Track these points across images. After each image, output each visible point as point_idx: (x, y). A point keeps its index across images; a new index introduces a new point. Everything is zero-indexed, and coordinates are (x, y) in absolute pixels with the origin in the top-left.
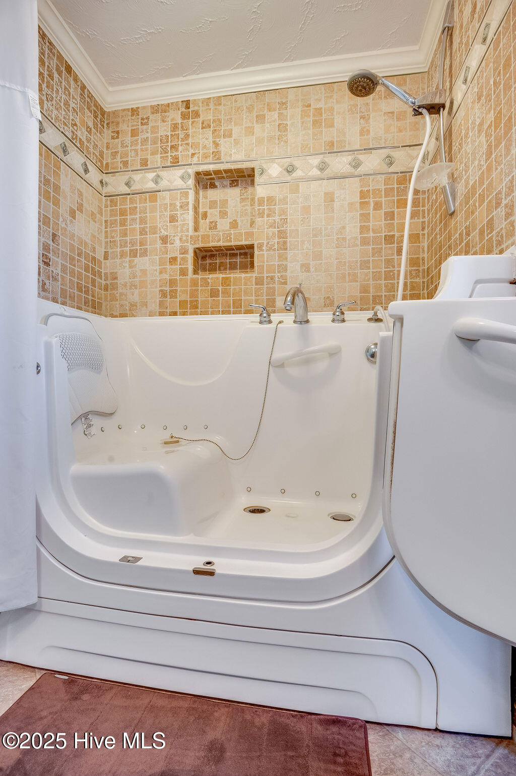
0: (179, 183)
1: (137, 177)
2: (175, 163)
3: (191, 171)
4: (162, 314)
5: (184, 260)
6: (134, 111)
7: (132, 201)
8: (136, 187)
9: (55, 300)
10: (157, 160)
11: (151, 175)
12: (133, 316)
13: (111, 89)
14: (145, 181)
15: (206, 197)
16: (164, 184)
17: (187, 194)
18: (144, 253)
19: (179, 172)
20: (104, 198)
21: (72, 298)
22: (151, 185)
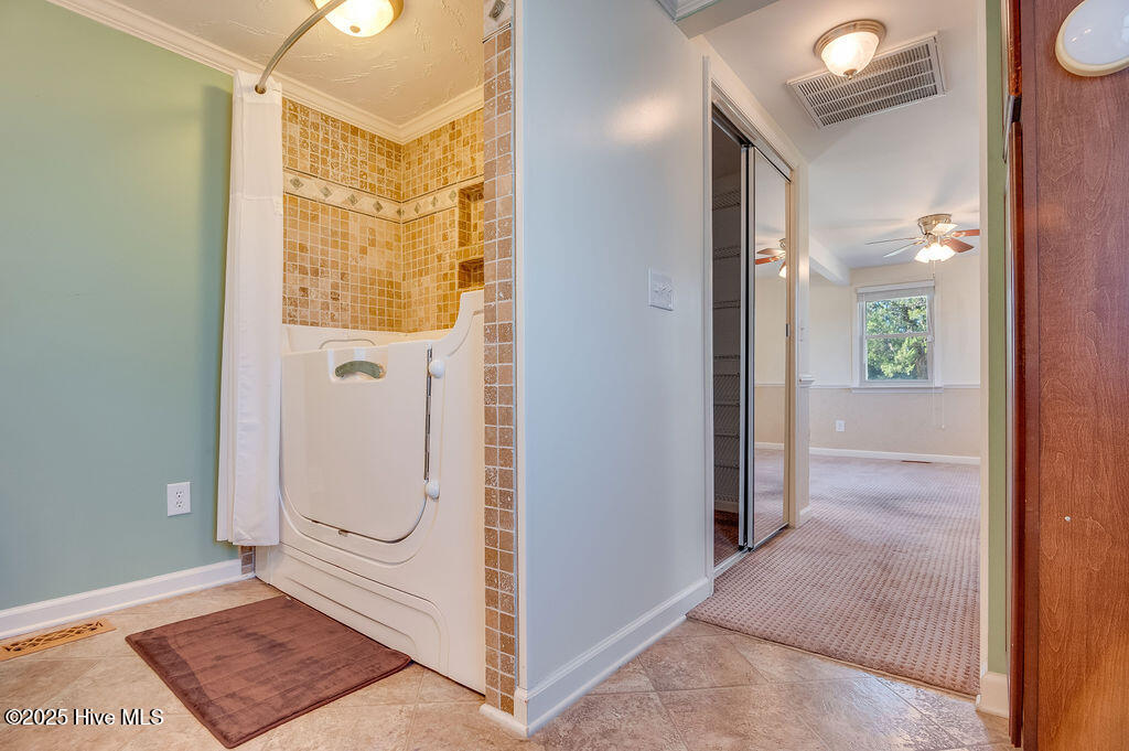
0: (449, 203)
1: (422, 201)
2: (446, 184)
3: (456, 189)
4: (439, 328)
5: (452, 274)
6: (419, 141)
7: (420, 225)
8: (422, 211)
9: (345, 327)
10: (433, 184)
11: (431, 199)
12: (421, 330)
13: (400, 127)
14: (426, 204)
15: (476, 209)
16: (439, 205)
17: (453, 213)
18: (427, 273)
19: (448, 192)
20: (402, 225)
21: (364, 322)
22: (430, 208)
